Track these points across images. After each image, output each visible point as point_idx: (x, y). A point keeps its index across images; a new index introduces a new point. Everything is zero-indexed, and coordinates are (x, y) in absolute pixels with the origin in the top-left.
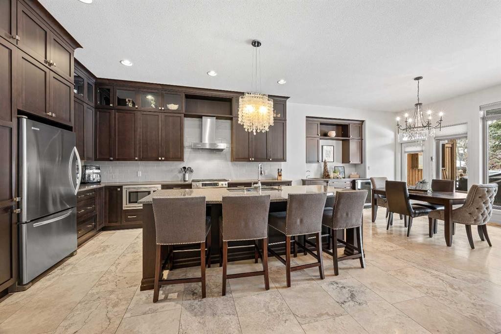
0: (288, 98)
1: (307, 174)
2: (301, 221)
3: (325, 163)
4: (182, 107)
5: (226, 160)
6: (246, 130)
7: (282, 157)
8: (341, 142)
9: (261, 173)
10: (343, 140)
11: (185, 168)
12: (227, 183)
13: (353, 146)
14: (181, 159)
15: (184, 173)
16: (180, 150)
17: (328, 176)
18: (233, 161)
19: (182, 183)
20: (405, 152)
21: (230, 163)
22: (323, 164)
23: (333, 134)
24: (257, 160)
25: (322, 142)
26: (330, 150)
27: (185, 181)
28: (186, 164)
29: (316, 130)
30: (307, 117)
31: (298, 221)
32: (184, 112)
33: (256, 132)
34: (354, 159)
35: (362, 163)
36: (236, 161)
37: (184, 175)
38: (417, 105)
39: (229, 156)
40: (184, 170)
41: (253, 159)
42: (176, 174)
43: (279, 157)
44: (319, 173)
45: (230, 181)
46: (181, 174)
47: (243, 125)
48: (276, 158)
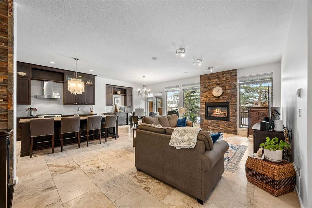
0: (96, 76)
1: (107, 110)
2: (93, 125)
3: (116, 105)
4: (30, 75)
5: (60, 104)
6: (72, 93)
7: (93, 103)
8: (124, 96)
9: (79, 110)
10: (124, 95)
11: (31, 108)
12: (60, 115)
13: (128, 99)
14: (29, 103)
15: (30, 111)
16: (28, 98)
17: (117, 111)
18: (65, 104)
19: (29, 116)
20: (148, 101)
21: (62, 105)
22: (115, 106)
23: (119, 93)
24: (78, 104)
25: (114, 96)
26: (118, 99)
27: (31, 115)
28: (32, 106)
29: (111, 91)
30: (106, 84)
31: (91, 125)
32: (31, 77)
33: (77, 94)
34: (128, 104)
35: (132, 105)
36: (66, 105)
37: (30, 112)
38: (143, 86)
39: (61, 102)
40: (30, 110)
41: (76, 104)
42: (23, 111)
43: (91, 103)
44: (113, 110)
45: (62, 115)
46: (28, 112)
47: (70, 91)
48: (89, 103)
